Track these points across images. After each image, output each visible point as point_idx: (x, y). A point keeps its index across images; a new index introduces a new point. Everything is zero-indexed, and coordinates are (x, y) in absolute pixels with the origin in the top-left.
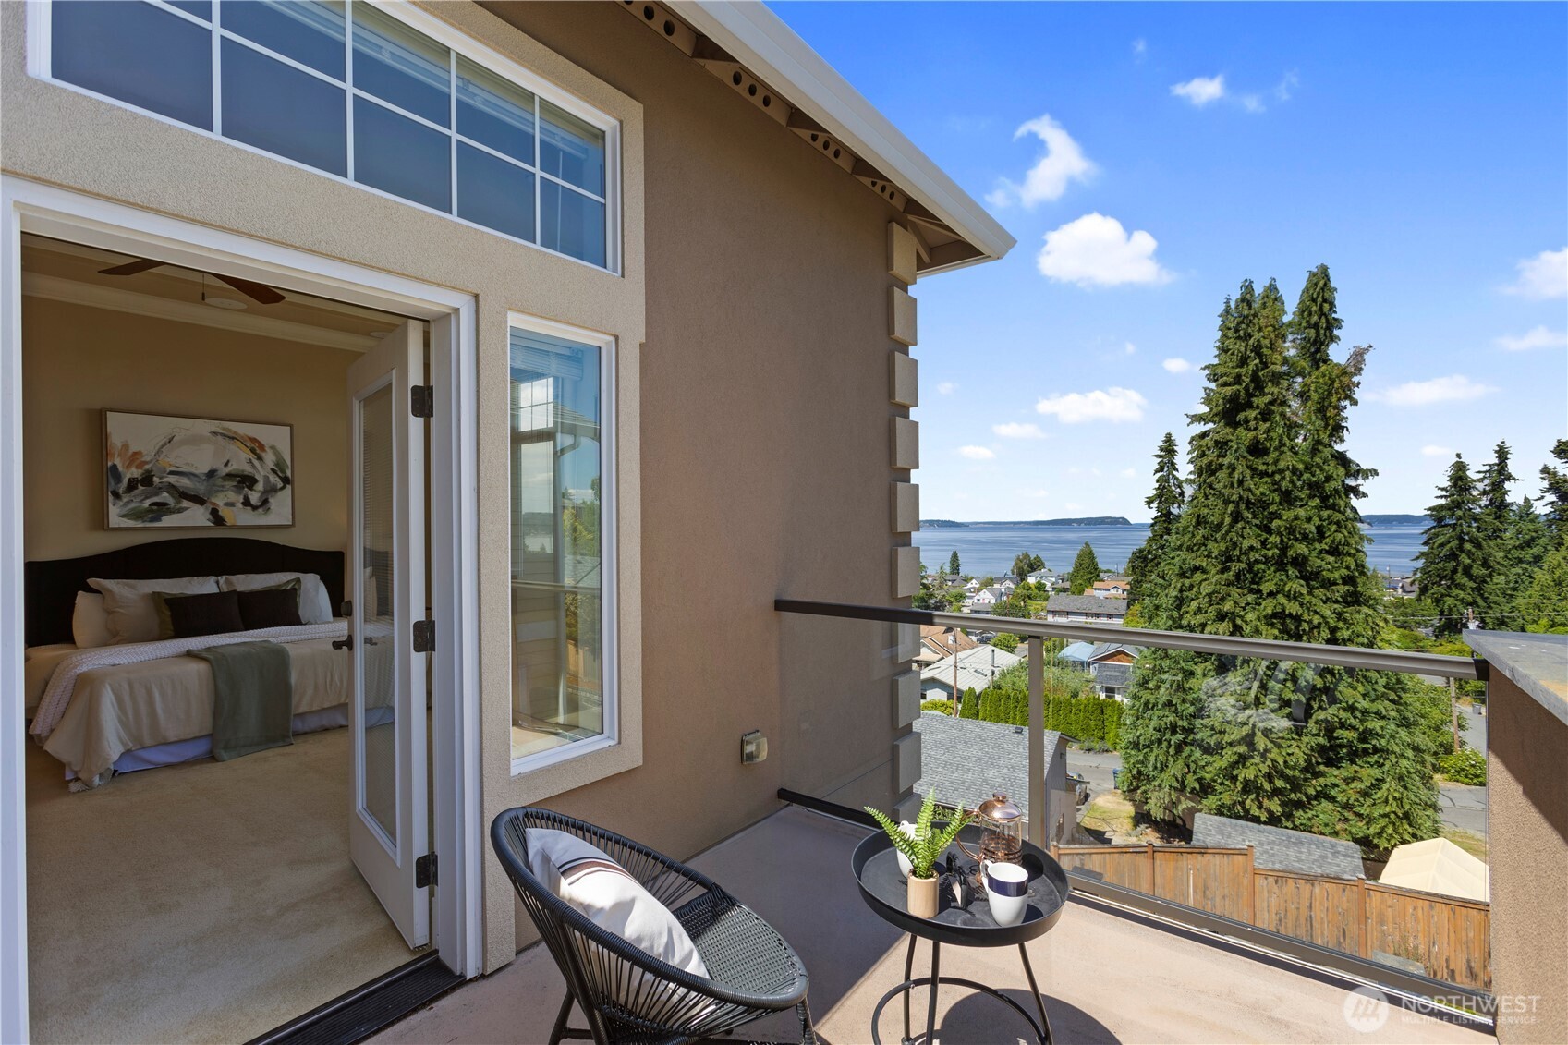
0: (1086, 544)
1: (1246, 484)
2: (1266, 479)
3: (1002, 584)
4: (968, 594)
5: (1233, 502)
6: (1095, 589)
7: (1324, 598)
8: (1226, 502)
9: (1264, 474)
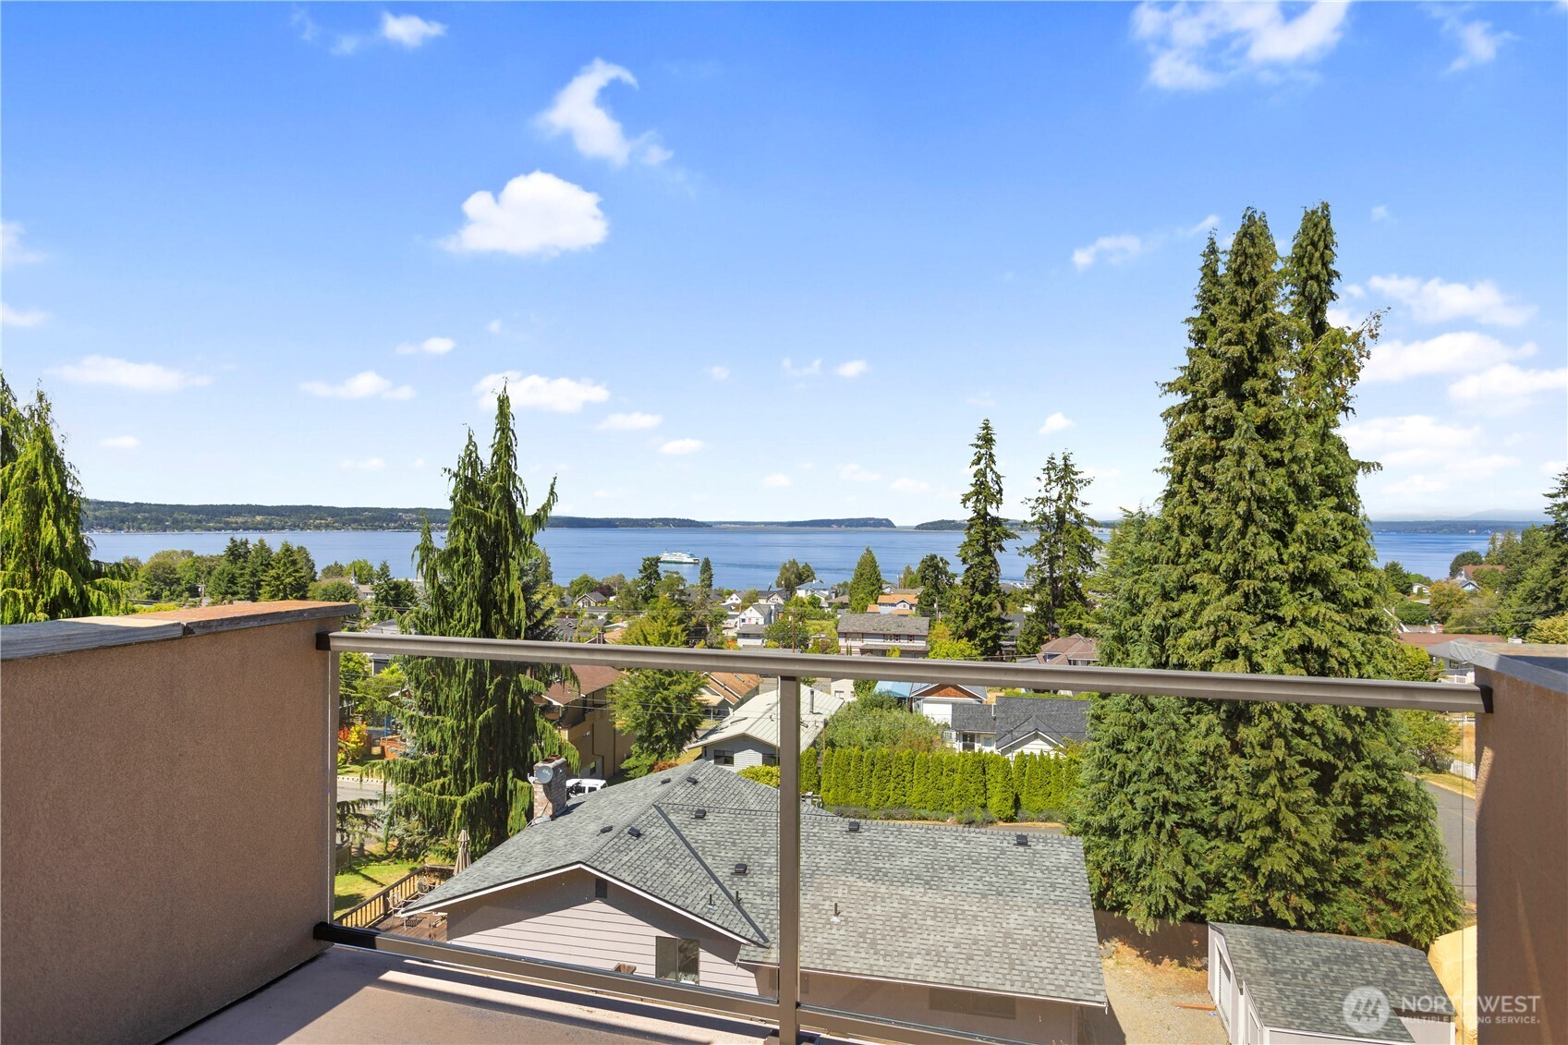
0: (867, 550)
1: (1258, 476)
2: (1282, 471)
3: (768, 599)
4: (730, 613)
6: (880, 604)
9: (1279, 463)
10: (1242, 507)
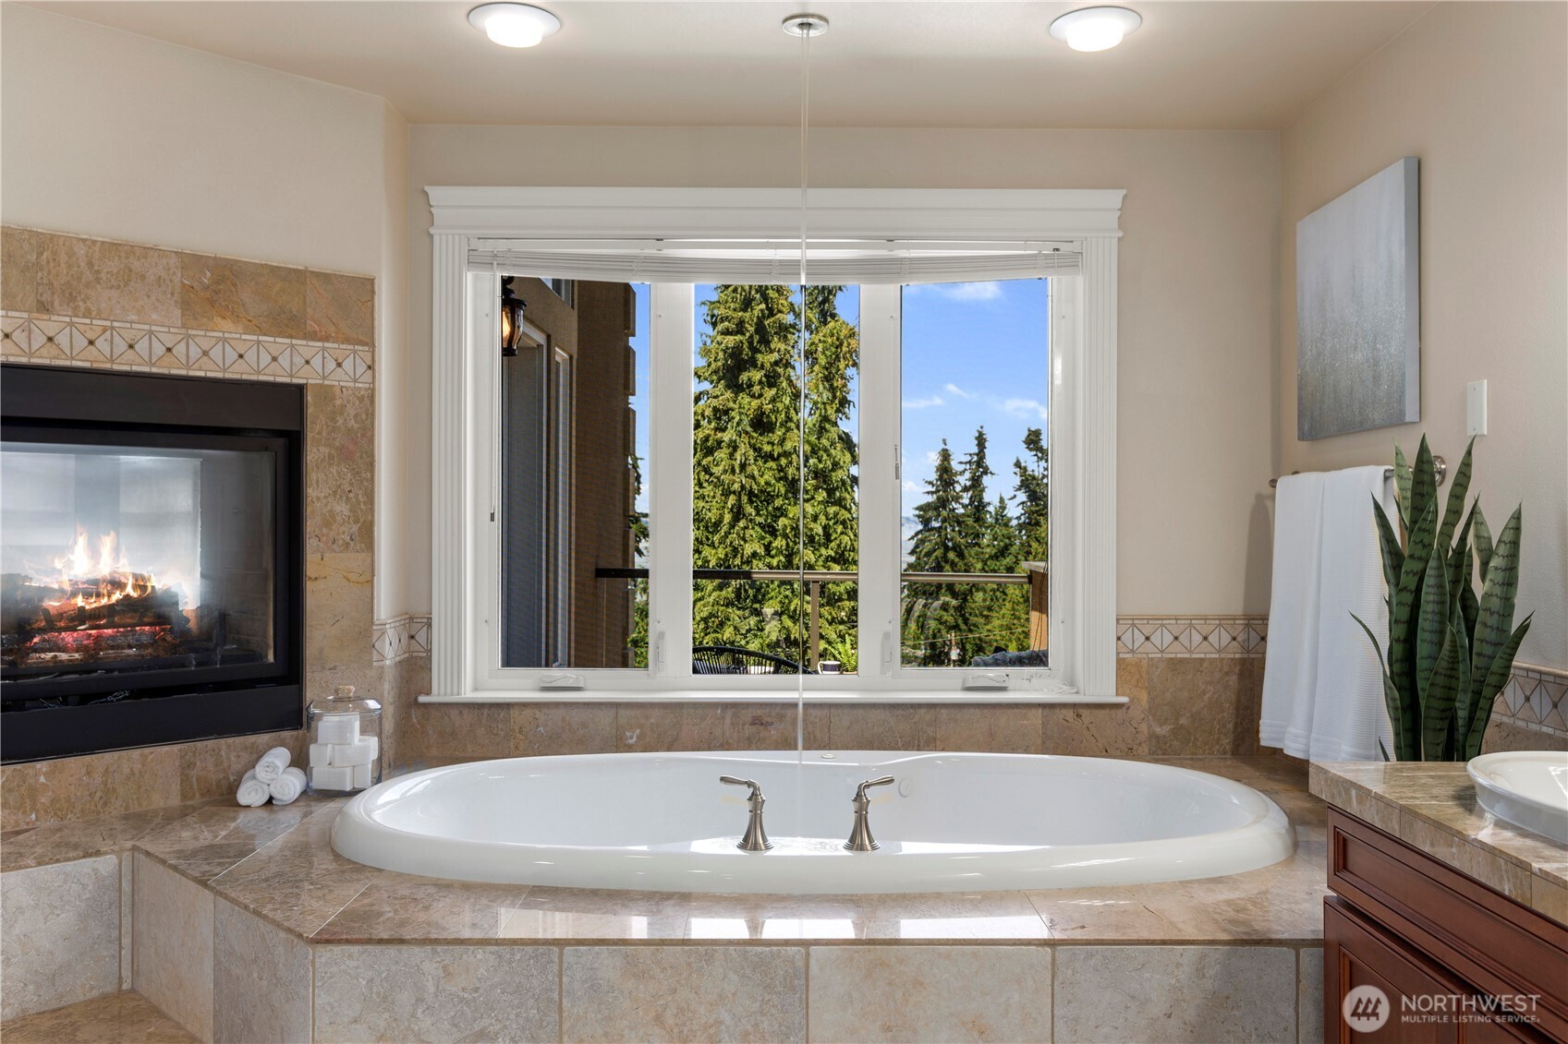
1: (749, 469)
2: (771, 464)
5: (734, 493)
7: (830, 618)
8: (726, 493)
9: (769, 457)
10: (732, 500)
